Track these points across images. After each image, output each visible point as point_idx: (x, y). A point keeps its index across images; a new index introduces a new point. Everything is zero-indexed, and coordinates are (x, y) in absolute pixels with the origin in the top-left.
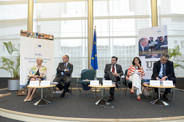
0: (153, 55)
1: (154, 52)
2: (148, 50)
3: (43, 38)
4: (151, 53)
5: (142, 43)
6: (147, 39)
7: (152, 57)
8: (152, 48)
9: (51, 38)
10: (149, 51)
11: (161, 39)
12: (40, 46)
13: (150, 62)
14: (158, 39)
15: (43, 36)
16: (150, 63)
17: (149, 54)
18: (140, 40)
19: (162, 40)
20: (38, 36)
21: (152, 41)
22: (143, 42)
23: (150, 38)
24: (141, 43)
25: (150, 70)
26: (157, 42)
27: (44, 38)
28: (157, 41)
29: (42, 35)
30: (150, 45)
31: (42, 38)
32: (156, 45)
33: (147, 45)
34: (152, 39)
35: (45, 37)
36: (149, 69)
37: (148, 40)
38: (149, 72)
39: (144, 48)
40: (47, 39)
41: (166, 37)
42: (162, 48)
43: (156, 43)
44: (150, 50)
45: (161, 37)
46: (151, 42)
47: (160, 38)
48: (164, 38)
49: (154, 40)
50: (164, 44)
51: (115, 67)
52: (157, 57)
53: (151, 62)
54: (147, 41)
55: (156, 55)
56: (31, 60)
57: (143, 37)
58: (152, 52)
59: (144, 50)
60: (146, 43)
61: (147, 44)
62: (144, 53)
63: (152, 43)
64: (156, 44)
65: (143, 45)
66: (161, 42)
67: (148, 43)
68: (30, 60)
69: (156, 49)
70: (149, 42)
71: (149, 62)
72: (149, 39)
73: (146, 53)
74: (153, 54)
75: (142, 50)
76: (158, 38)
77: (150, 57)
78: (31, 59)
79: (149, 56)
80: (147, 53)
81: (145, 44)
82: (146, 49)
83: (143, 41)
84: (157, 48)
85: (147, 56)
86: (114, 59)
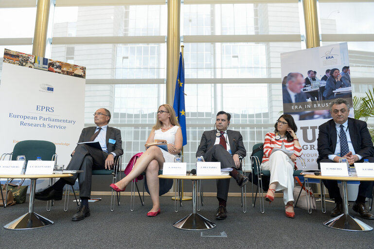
0: (317, 111)
1: (319, 105)
2: (306, 101)
3: (60, 71)
4: (312, 108)
5: (290, 84)
6: (302, 76)
7: (316, 116)
8: (313, 94)
9: (80, 73)
10: (308, 103)
11: (334, 74)
12: (50, 89)
13: (311, 128)
14: (329, 75)
15: (60, 67)
16: (310, 132)
17: (308, 109)
18: (286, 77)
19: (337, 77)
20: (47, 66)
21: (314, 79)
22: (292, 82)
23: (309, 72)
24: (287, 85)
25: (312, 147)
26: (325, 82)
27: (63, 71)
28: (324, 78)
29: (58, 64)
30: (309, 89)
31: (57, 70)
32: (322, 89)
33: (302, 90)
34: (313, 74)
35: (65, 69)
36: (309, 144)
37: (305, 77)
38: (309, 151)
39: (295, 96)
40: (68, 73)
41: (346, 69)
43: (324, 84)
44: (309, 100)
45: (334, 70)
46: (311, 81)
47: (332, 72)
48: (341, 71)
49: (319, 76)
50: (341, 86)
52: (327, 116)
53: (313, 128)
54: (303, 80)
55: (325, 112)
56: (26, 121)
57: (293, 71)
58: (315, 106)
59: (296, 100)
60: (300, 84)
61: (301, 88)
62: (296, 107)
63: (313, 83)
64: (322, 85)
65: (292, 90)
66: (335, 82)
67: (304, 85)
68: (22, 120)
69: (324, 98)
70: (308, 82)
71: (308, 128)
72: (306, 76)
73: (300, 107)
74: (317, 108)
75: (290, 101)
76: (328, 71)
77: (311, 116)
78: (24, 117)
79: (308, 114)
80: (303, 106)
81: (298, 86)
82: (301, 98)
83: (293, 79)
84: (325, 95)
85: (303, 113)
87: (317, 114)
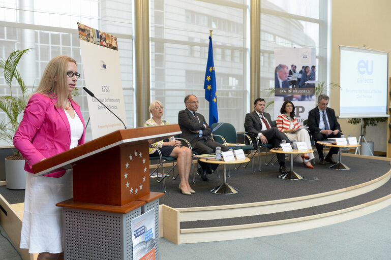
0: (295, 96)
1: (296, 91)
2: (288, 87)
4: (292, 92)
5: (279, 73)
6: (287, 68)
8: (293, 83)
10: (290, 89)
11: (307, 70)
12: (105, 66)
14: (303, 70)
17: (289, 93)
18: (277, 67)
19: (308, 72)
21: (295, 72)
22: (281, 71)
23: (292, 66)
24: (278, 73)
26: (301, 75)
28: (301, 72)
30: (292, 78)
32: (299, 79)
33: (287, 79)
34: (294, 67)
37: (289, 70)
39: (282, 83)
41: (313, 67)
42: (308, 84)
43: (300, 76)
44: (291, 87)
45: (307, 67)
46: (293, 73)
47: (305, 68)
48: (310, 69)
50: (310, 79)
52: (300, 99)
54: (287, 71)
55: (299, 96)
57: (282, 63)
58: (294, 91)
59: (283, 85)
60: (286, 74)
61: (286, 77)
62: (282, 91)
63: (294, 75)
64: (299, 77)
65: (281, 78)
66: (306, 75)
67: (288, 75)
69: (300, 87)
70: (291, 73)
72: (290, 68)
73: (285, 91)
74: (295, 93)
75: (279, 87)
76: (303, 67)
77: (291, 99)
79: (290, 97)
80: (287, 91)
81: (285, 76)
83: (282, 69)
84: (300, 84)
85: (286, 96)
87: (295, 98)
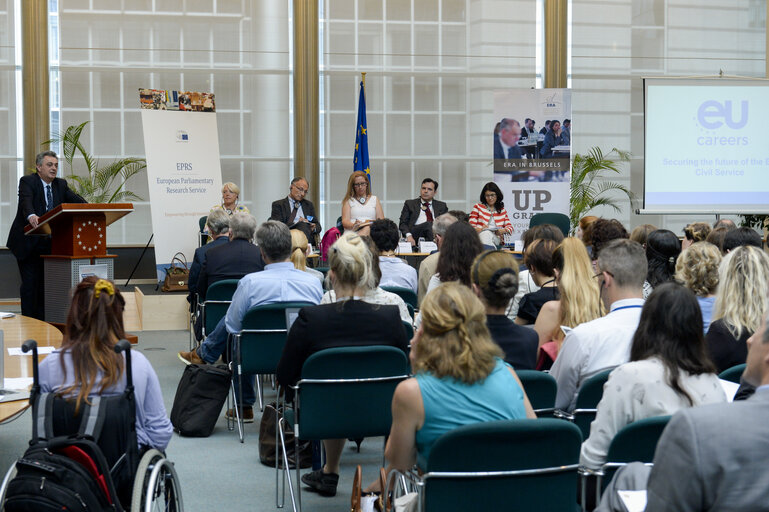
0: (532, 172)
1: (535, 164)
2: (521, 158)
3: (190, 107)
4: (527, 167)
5: (503, 133)
6: (518, 124)
7: (531, 178)
8: (529, 150)
9: (208, 104)
11: (554, 127)
12: (185, 137)
13: (525, 192)
14: (548, 127)
15: (189, 101)
16: (522, 197)
17: (522, 168)
18: (499, 124)
19: (556, 131)
20: (177, 104)
21: (532, 131)
22: (506, 130)
23: (527, 120)
24: (500, 134)
25: (524, 216)
26: (544, 136)
27: (193, 107)
28: (543, 131)
29: (187, 97)
30: (526, 142)
31: (187, 107)
32: (540, 144)
33: (517, 143)
34: (531, 123)
35: (194, 103)
36: (520, 212)
37: (522, 127)
38: (520, 221)
39: (509, 150)
40: (199, 109)
41: (567, 122)
42: (557, 153)
43: (542, 138)
44: (525, 157)
45: (555, 122)
46: (529, 133)
47: (552, 124)
48: (562, 125)
49: (538, 128)
50: (561, 144)
51: (431, 208)
52: (543, 178)
53: (527, 193)
54: (519, 130)
55: (541, 173)
56: (173, 186)
57: (508, 117)
58: (531, 164)
59: (509, 155)
60: (515, 134)
61: (516, 140)
62: (509, 164)
63: (531, 136)
64: (540, 140)
65: (506, 142)
66: (554, 137)
67: (520, 136)
68: (167, 185)
69: (541, 157)
70: (524, 133)
71: (520, 192)
72: (523, 125)
73: (514, 165)
74: (533, 168)
75: (502, 157)
76: (548, 122)
77: (525, 177)
78: (170, 182)
79: (523, 175)
80: (517, 164)
81: (513, 138)
82: (515, 153)
83: (508, 127)
84: (542, 152)
85: (516, 173)
86: (430, 185)
87: (532, 176)
